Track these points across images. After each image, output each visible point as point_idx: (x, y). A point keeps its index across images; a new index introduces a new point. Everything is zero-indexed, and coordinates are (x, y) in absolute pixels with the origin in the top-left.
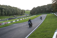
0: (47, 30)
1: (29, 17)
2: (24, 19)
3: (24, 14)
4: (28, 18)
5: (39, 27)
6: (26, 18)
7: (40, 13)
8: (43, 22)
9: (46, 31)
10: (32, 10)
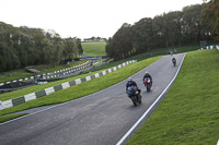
0: (190, 124)
1: (104, 72)
2: (78, 81)
3: (77, 59)
4: (97, 75)
5: (153, 117)
6: (88, 78)
7: (153, 48)
8: (170, 90)
9: (188, 130)
10: (116, 36)
